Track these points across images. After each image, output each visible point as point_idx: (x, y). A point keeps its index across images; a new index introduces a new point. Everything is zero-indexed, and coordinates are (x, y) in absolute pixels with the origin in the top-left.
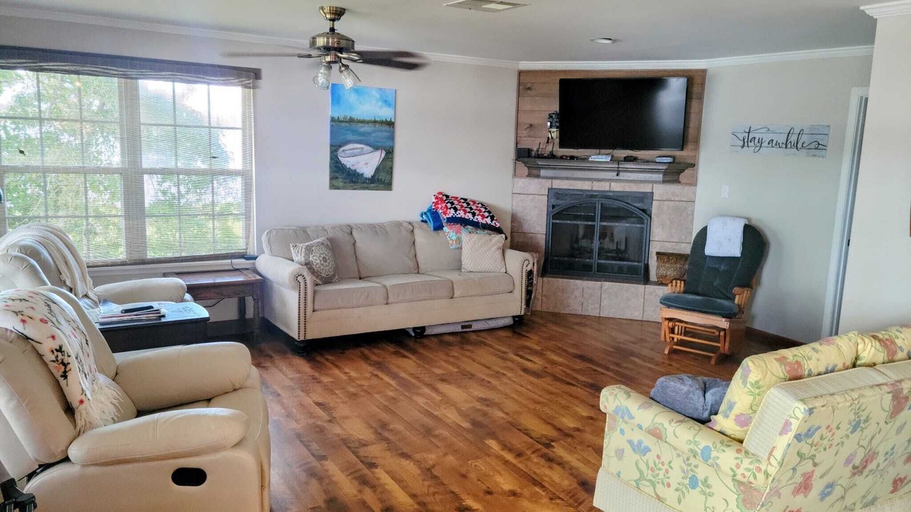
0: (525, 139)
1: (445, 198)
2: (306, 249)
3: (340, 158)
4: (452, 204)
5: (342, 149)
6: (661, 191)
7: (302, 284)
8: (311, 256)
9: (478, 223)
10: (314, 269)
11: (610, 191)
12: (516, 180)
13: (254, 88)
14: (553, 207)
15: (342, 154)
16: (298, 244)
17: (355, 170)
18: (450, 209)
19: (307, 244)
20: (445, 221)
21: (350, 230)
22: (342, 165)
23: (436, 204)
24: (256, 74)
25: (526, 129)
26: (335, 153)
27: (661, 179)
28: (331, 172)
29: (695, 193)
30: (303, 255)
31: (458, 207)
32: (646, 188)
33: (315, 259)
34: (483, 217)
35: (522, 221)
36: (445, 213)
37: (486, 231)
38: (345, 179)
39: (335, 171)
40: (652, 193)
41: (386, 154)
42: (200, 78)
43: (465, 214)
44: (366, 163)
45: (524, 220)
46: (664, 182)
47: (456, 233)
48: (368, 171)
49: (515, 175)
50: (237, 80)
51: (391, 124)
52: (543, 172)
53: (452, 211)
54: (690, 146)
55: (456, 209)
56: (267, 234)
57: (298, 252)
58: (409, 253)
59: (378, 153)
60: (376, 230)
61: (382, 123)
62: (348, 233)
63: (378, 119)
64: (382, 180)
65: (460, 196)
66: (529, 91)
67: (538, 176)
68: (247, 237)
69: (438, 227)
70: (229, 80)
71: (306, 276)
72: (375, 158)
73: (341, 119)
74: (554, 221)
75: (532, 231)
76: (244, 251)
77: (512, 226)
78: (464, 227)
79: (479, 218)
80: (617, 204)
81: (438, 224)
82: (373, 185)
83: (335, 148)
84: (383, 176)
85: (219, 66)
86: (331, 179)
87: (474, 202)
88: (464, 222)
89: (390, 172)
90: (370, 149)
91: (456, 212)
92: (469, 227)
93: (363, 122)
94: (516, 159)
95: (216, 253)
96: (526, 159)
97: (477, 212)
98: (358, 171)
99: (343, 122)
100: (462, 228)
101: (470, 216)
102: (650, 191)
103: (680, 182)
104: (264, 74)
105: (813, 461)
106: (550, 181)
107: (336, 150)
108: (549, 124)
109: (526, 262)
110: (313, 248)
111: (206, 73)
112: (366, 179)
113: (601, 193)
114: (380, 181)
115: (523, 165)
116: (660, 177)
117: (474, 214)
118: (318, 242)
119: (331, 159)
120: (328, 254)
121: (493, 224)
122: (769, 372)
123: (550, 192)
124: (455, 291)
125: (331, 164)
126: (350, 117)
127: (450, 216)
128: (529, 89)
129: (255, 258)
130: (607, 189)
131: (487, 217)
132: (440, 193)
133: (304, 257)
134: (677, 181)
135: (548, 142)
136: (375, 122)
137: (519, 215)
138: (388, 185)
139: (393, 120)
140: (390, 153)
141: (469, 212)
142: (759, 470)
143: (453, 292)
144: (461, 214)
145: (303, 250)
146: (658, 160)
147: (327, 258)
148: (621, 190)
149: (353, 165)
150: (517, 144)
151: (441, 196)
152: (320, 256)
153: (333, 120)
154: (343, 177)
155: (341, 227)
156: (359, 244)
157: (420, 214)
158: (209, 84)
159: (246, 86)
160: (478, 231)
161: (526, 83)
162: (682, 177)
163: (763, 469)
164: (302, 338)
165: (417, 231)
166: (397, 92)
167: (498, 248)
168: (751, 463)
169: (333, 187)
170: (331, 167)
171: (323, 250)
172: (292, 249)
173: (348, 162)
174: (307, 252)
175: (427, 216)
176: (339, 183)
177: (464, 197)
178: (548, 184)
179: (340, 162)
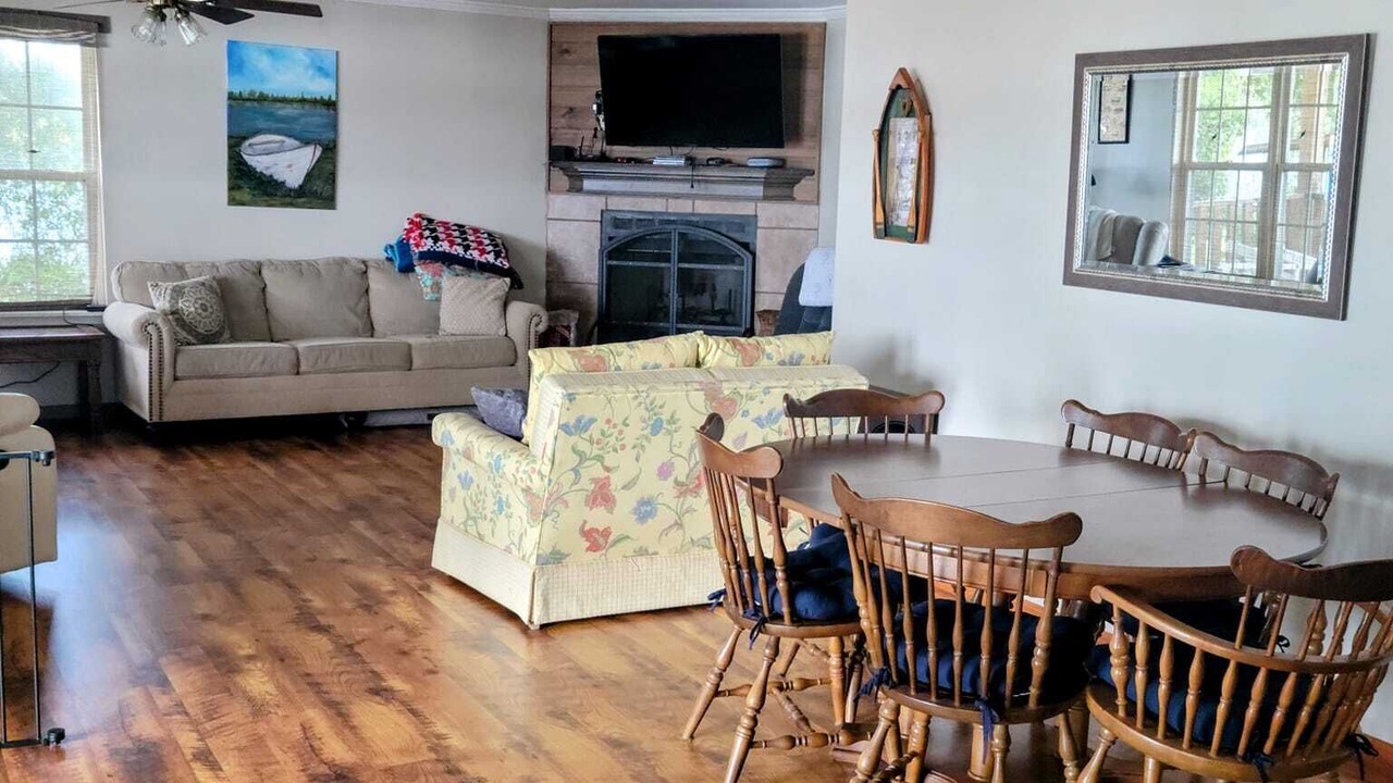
0: (564, 131)
1: (425, 223)
2: (174, 290)
3: (244, 156)
4: (433, 230)
5: (247, 143)
6: (769, 214)
7: (155, 338)
8: (180, 301)
9: (473, 261)
10: (184, 321)
11: (693, 214)
12: (552, 196)
13: (97, 45)
14: (611, 239)
15: (249, 151)
16: (160, 283)
17: (271, 176)
18: (427, 238)
19: (175, 284)
20: (417, 256)
21: (258, 269)
22: (249, 167)
23: (409, 231)
24: (99, 24)
25: (564, 116)
26: (237, 149)
27: (761, 194)
28: (229, 179)
29: (818, 216)
30: (168, 298)
31: (442, 236)
32: (746, 209)
33: (188, 306)
34: (483, 252)
35: (563, 264)
36: (417, 245)
37: (487, 274)
38: (255, 189)
39: (236, 177)
40: (756, 216)
41: (323, 152)
42: (10, 30)
43: (451, 247)
44: (291, 164)
45: (566, 261)
46: (766, 198)
47: (434, 275)
48: (294, 179)
49: (549, 188)
50: (69, 34)
51: (331, 105)
52: (588, 184)
53: (430, 242)
54: (807, 142)
55: (436, 239)
56: (118, 269)
57: (160, 295)
58: (357, 305)
59: (309, 150)
60: (300, 270)
61: (314, 102)
62: (254, 273)
63: (306, 96)
64: (318, 190)
65: (453, 219)
66: (566, 56)
67: (580, 190)
68: (93, 277)
69: (407, 269)
70: (56, 33)
71: (161, 325)
72: (305, 158)
73: (246, 95)
74: (610, 262)
75: (579, 280)
76: (89, 298)
77: (548, 271)
78: (448, 267)
79: (476, 254)
80: (703, 234)
81: (407, 261)
82: (302, 200)
83: (235, 142)
84: (318, 186)
85: (40, 13)
86: (231, 189)
87: (476, 231)
88: (448, 260)
89: (331, 179)
90: (297, 143)
91: (435, 243)
92: (456, 266)
93: (284, 100)
94: (550, 164)
95: (43, 300)
96: (564, 164)
97: (474, 245)
98: (275, 177)
99: (248, 100)
100: (445, 268)
101: (460, 250)
102: (754, 213)
103: (794, 199)
104: (115, 25)
105: (602, 463)
106: (603, 199)
107: (238, 144)
108: (595, 107)
109: (535, 320)
110: (186, 290)
111: (18, 23)
112: (291, 190)
113: (680, 218)
114: (314, 194)
115: (561, 172)
116: (759, 190)
117: (467, 248)
118: (197, 282)
119: (230, 158)
120: (212, 301)
121: (498, 263)
122: (555, 365)
123: (605, 215)
124: (414, 361)
125: (229, 164)
126: (261, 94)
127: (425, 249)
128: (567, 51)
129: (102, 309)
130: (689, 210)
131: (488, 253)
132: (417, 216)
133: (170, 302)
134: (791, 198)
135: (595, 136)
136: (303, 101)
137: (559, 253)
138: (329, 202)
139: (333, 98)
140: (330, 150)
141: (459, 245)
142: (534, 470)
143: (411, 362)
144: (444, 246)
145: (168, 292)
146: (752, 163)
147: (208, 305)
148: (710, 212)
149: (268, 168)
150: (550, 140)
151: (418, 220)
152: (195, 302)
153: (231, 97)
154: (249, 185)
155: (242, 264)
156: (270, 289)
157: (383, 248)
158: (26, 40)
159: (84, 43)
160: (472, 274)
161: (559, 42)
162: (799, 190)
163: (537, 469)
164: (155, 419)
165: (372, 274)
166: (340, 55)
167: (496, 299)
168: (528, 464)
169: (233, 201)
170: (229, 170)
171: (204, 292)
172: (150, 289)
173: (258, 163)
174: (175, 294)
175: (393, 251)
176: (245, 195)
177: (460, 223)
178: (599, 203)
179: (245, 163)
